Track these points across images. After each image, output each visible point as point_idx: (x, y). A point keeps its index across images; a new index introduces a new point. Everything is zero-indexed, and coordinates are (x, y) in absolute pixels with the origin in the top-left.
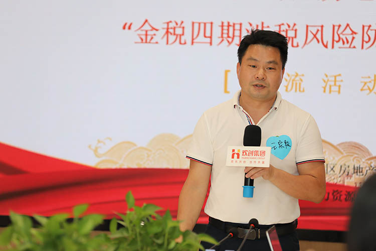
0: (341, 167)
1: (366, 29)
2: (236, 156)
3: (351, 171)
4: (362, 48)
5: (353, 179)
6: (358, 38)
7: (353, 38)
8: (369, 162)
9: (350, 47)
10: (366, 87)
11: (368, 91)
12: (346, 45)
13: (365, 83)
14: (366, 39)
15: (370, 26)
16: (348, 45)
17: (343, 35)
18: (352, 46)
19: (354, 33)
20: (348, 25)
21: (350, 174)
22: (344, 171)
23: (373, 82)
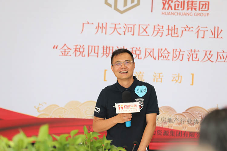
0: (162, 118)
1: (175, 51)
2: (121, 108)
3: (167, 120)
4: (173, 60)
5: (167, 124)
6: (171, 55)
7: (168, 55)
8: (175, 116)
9: (167, 60)
10: (174, 80)
11: (175, 82)
12: (165, 59)
13: (174, 78)
14: (175, 56)
15: (176, 50)
16: (166, 59)
17: (164, 53)
18: (168, 59)
19: (169, 53)
20: (166, 49)
21: (166, 122)
22: (163, 121)
23: (178, 77)
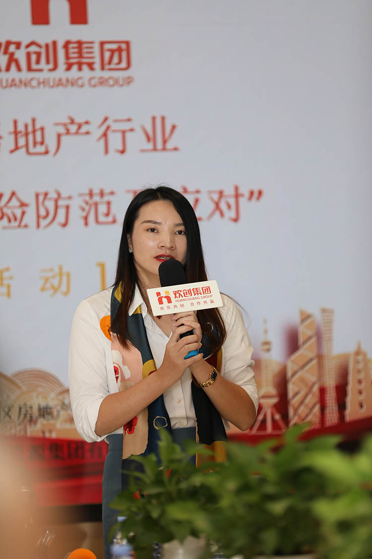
0: (20, 409)
1: (41, 198)
2: (165, 300)
3: (35, 412)
4: (38, 226)
5: (39, 426)
6: (31, 212)
7: (23, 213)
8: (61, 397)
9: (19, 226)
10: (48, 285)
11: (51, 292)
12: (14, 224)
13: (47, 280)
14: (43, 212)
15: (46, 194)
16: (17, 224)
17: (9, 208)
18: (23, 223)
19: (23, 205)
20: (13, 194)
21: (34, 418)
22: (25, 415)
23: (58, 278)
